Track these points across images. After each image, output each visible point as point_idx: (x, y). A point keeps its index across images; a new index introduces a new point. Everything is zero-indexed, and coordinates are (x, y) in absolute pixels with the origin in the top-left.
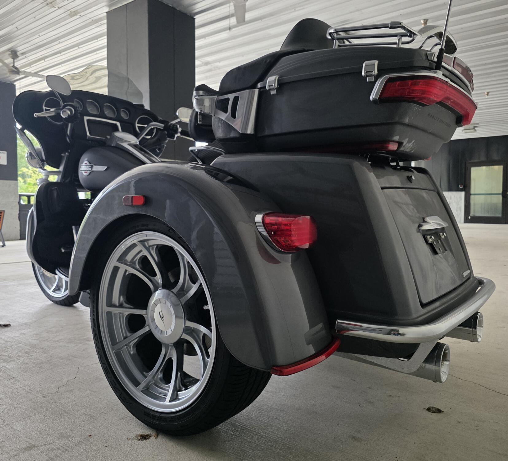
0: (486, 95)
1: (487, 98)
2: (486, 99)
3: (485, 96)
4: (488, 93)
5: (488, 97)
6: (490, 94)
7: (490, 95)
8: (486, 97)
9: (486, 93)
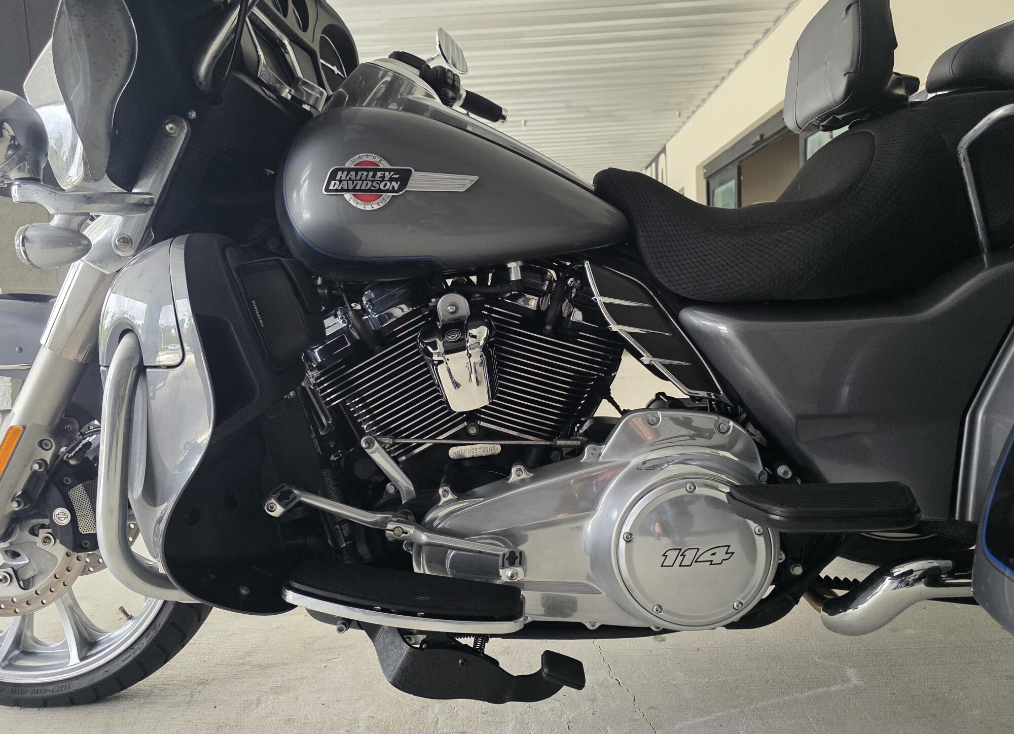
0: (523, 126)
1: (526, 131)
2: (522, 131)
3: (521, 126)
4: (525, 122)
5: (527, 128)
6: (528, 123)
7: (529, 126)
8: (524, 128)
9: (523, 122)
